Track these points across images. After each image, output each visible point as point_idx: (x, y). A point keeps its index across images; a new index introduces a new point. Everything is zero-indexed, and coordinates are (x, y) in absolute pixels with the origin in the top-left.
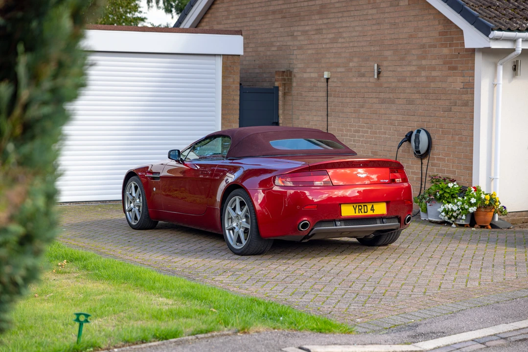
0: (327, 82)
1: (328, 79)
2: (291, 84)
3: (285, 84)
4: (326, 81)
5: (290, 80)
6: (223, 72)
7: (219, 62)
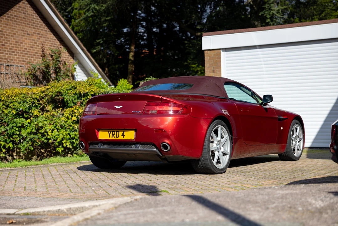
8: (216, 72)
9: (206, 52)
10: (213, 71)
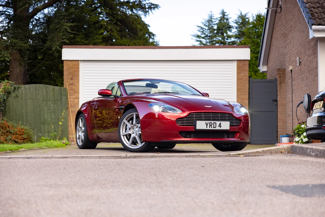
0: (292, 72)
2: (285, 76)
3: (280, 76)
6: (237, 70)
7: (235, 64)
8: (75, 80)
9: (65, 61)
10: (72, 79)
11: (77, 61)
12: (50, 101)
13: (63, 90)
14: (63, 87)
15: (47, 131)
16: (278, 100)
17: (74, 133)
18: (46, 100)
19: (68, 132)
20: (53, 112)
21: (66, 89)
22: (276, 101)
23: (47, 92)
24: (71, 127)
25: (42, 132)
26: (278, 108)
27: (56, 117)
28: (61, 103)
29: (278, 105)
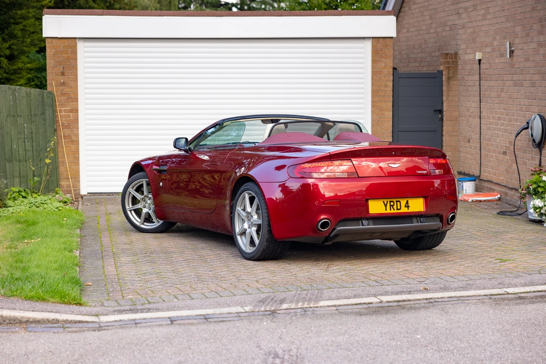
1: (480, 60)
2: (457, 67)
3: (448, 67)
4: (477, 62)
5: (456, 63)
6: (372, 56)
7: (368, 45)
8: (69, 75)
9: (49, 40)
10: (63, 74)
11: (73, 40)
12: (21, 116)
13: (48, 97)
14: (46, 89)
15: (17, 174)
16: (444, 110)
17: (70, 177)
18: (13, 116)
19: (59, 176)
20: (28, 138)
21: (51, 93)
22: (441, 111)
23: (15, 99)
24: (63, 165)
25: (8, 176)
26: (444, 124)
27: (34, 148)
28: (45, 120)
29: (444, 120)
